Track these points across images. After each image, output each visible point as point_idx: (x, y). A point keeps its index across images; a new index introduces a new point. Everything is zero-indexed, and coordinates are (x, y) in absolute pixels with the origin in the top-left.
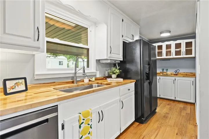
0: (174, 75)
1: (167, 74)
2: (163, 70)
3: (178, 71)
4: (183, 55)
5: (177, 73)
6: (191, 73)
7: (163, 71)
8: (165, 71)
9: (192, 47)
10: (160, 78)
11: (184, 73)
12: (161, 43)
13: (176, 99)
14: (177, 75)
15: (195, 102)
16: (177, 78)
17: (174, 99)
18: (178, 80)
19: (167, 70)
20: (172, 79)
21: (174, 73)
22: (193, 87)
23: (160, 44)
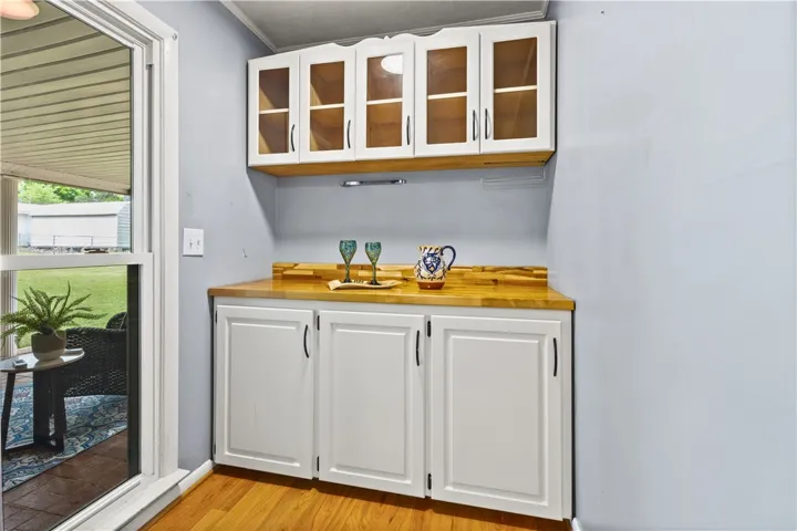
0: (423, 286)
1: (374, 282)
2: (348, 249)
3: (447, 257)
4: (480, 142)
5: (439, 273)
6: (521, 270)
7: (347, 262)
8: (360, 257)
9: (535, 83)
10: (317, 320)
11: (483, 270)
12: (332, 45)
13: (436, 495)
14: (438, 287)
15: (568, 516)
16: (440, 318)
17: (419, 492)
18: (447, 332)
19: (375, 249)
20: (406, 329)
21: (424, 272)
22: (554, 391)
23: (327, 53)
